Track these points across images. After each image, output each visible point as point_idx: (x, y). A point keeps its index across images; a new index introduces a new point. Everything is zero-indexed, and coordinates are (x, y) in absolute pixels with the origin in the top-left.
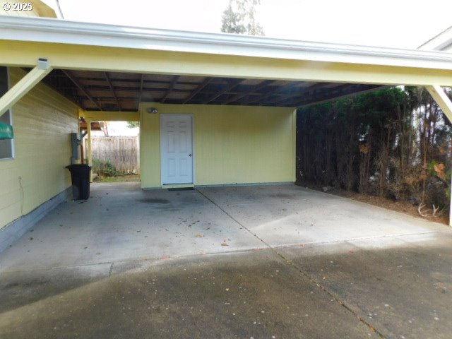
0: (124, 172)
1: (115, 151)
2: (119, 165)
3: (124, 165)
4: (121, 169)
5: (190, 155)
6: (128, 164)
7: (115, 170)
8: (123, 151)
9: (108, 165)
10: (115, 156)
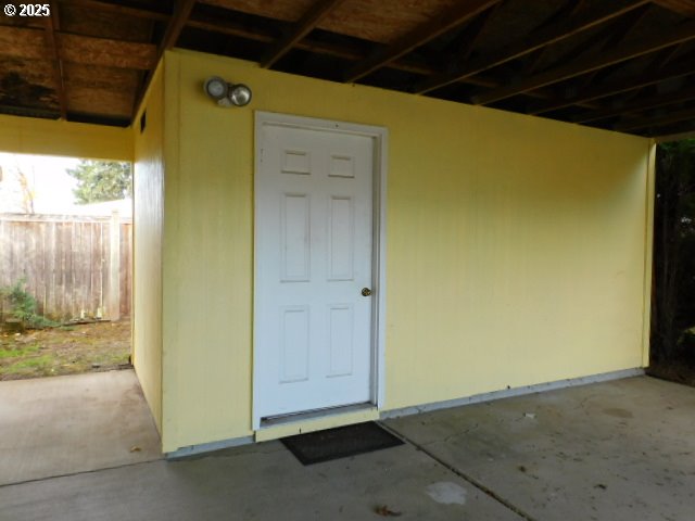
0: (69, 316)
1: (43, 257)
2: (53, 297)
3: (69, 296)
4: (58, 307)
5: (365, 292)
6: (81, 292)
7: (40, 313)
8: (66, 257)
9: (18, 297)
10: (43, 271)
